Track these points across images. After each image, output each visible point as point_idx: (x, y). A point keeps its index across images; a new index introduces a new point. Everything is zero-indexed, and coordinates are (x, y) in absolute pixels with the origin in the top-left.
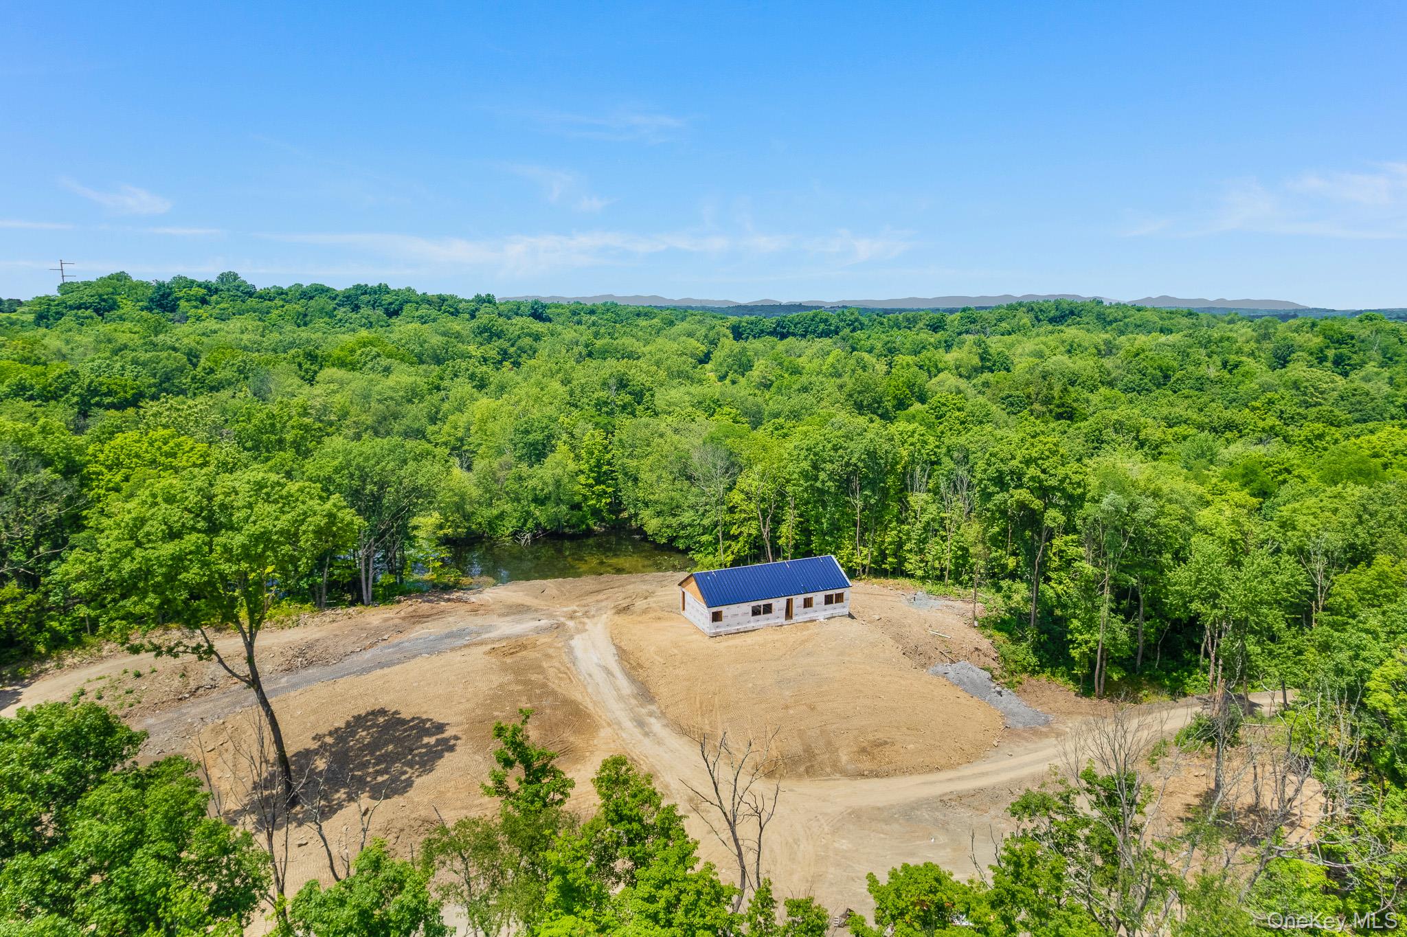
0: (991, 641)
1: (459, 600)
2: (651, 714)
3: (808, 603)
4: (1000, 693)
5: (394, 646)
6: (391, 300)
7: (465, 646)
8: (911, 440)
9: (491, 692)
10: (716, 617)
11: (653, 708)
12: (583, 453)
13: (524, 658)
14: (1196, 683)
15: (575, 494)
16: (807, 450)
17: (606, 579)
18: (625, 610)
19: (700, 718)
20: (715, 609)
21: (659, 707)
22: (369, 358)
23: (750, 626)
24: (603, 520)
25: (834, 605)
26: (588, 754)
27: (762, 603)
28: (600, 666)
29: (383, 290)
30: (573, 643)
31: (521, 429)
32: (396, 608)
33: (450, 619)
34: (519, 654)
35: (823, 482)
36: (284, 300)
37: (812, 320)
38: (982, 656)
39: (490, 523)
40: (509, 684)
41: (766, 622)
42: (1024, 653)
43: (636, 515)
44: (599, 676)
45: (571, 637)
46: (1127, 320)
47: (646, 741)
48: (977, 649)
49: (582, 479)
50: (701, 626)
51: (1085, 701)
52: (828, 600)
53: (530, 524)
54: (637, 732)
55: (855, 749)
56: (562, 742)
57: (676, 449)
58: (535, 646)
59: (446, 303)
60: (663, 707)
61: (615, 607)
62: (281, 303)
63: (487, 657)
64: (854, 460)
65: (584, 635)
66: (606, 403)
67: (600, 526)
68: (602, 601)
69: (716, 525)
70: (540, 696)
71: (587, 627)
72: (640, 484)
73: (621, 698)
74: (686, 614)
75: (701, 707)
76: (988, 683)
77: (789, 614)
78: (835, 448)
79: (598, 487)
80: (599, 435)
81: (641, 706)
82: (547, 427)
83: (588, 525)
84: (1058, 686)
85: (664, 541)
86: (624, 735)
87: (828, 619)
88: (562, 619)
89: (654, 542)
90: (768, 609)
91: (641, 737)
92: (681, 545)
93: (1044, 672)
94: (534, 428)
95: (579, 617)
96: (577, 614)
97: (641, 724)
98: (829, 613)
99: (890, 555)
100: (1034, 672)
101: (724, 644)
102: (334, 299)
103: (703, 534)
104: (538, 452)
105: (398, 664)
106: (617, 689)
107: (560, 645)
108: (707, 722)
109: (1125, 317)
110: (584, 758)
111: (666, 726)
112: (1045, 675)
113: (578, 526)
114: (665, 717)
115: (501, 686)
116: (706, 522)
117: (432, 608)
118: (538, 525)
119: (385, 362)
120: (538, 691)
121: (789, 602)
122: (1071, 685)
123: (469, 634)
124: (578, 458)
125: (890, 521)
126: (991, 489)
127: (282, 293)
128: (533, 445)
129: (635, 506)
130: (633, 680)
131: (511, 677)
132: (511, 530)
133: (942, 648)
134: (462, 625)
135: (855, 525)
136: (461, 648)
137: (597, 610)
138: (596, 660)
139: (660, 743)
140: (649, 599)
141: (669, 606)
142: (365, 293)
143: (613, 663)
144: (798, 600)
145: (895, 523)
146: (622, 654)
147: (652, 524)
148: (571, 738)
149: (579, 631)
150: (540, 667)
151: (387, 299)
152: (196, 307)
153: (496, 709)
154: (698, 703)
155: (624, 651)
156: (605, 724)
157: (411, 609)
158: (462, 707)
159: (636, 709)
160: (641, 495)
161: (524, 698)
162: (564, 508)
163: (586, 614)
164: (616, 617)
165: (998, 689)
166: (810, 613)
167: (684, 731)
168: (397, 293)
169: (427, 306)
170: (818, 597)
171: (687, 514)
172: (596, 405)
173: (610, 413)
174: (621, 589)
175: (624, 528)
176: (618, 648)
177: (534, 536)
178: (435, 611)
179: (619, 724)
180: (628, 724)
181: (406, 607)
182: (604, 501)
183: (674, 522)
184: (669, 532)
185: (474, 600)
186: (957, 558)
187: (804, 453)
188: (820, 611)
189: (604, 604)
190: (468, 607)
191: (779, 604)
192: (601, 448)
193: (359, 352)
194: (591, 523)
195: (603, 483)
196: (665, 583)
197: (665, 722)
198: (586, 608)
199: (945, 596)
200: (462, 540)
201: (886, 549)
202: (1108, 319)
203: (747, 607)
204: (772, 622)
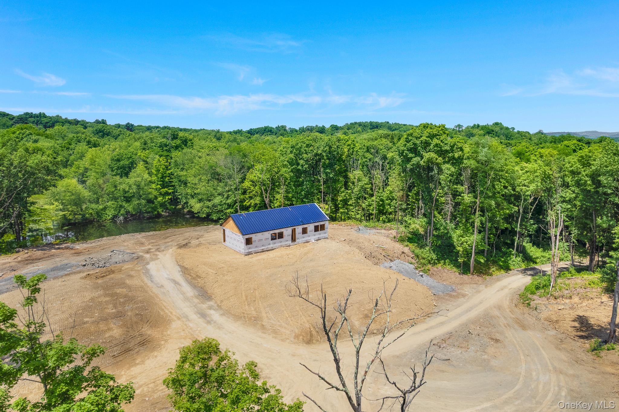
0: (408, 248)
1: (67, 248)
2: (210, 308)
3: (304, 231)
4: (422, 276)
5: (5, 280)
7: (66, 275)
8: (348, 143)
9: (84, 305)
10: (248, 242)
11: (211, 303)
12: (154, 171)
13: (112, 279)
14: (514, 263)
15: (150, 193)
16: (292, 147)
17: (171, 231)
18: (185, 245)
19: (247, 307)
20: (247, 237)
21: (216, 302)
22: (25, 135)
23: (270, 247)
24: (167, 209)
25: (320, 232)
26: (163, 342)
27: (277, 231)
28: (169, 279)
29: (42, 116)
30: (148, 267)
31: (115, 158)
32: (15, 255)
33: (57, 259)
34: (108, 277)
35: (302, 166)
37: (265, 131)
38: (406, 257)
39: (97, 213)
40: (99, 297)
41: (280, 244)
42: (427, 253)
43: (186, 203)
44: (169, 286)
45: (148, 263)
46: (400, 129)
47: (210, 327)
48: (403, 252)
49: (153, 186)
50: (238, 249)
51: (465, 277)
52: (316, 229)
53: (122, 211)
54: (201, 321)
55: (361, 316)
56: (141, 335)
57: (208, 163)
58: (120, 271)
59: (79, 123)
60: (219, 302)
61: (177, 245)
63: (83, 281)
64: (319, 152)
65: (157, 261)
66: (166, 145)
67: (165, 212)
68: (168, 242)
69: (235, 202)
70: (124, 303)
71: (159, 257)
72: (189, 185)
73: (186, 299)
74: (227, 243)
75: (246, 299)
76: (414, 271)
77: (293, 239)
78: (308, 146)
79: (163, 190)
80: (163, 160)
81: (202, 303)
82: (131, 157)
83: (158, 212)
84: (448, 270)
85: (204, 216)
86: (191, 325)
87: (317, 240)
88: (141, 254)
89: (198, 217)
90: (281, 236)
91: (205, 325)
92: (214, 217)
93: (439, 263)
94: (123, 158)
95: (153, 252)
96: (152, 250)
97: (203, 315)
98: (317, 237)
99: (341, 208)
100: (435, 264)
101: (255, 259)
102: (12, 119)
103: (227, 209)
104: (125, 171)
105: (6, 292)
106: (183, 293)
107: (139, 269)
108: (253, 309)
109: (399, 128)
110: (160, 346)
111: (222, 315)
112: (440, 265)
113: (153, 212)
114: (221, 309)
115: (92, 299)
116: (229, 201)
117: (44, 254)
118: (128, 212)
119: (34, 137)
120: (122, 300)
121: (294, 231)
122: (455, 269)
123: (70, 267)
124: (150, 174)
125: (341, 188)
126: (410, 155)
128: (123, 167)
129: (186, 198)
130: (194, 286)
131: (101, 292)
132: (111, 216)
133: (384, 253)
134: (66, 262)
135: (321, 192)
136: (62, 276)
137: (165, 247)
138: (166, 276)
139: (220, 327)
140: (200, 239)
141: (214, 242)
143: (179, 277)
144: (299, 229)
145: (343, 189)
146: (185, 271)
147: (196, 206)
148: (148, 331)
149: (152, 260)
150: (124, 283)
153: (87, 316)
154: (244, 297)
155: (186, 269)
156: (175, 319)
157: (26, 255)
158: (57, 318)
159: (199, 305)
160: (189, 191)
161: (111, 306)
162: (143, 202)
163: (158, 250)
164: (179, 250)
165: (421, 273)
166: (306, 237)
167: (237, 317)
168: (50, 118)
169: (68, 124)
170: (311, 227)
171: (217, 198)
172: (160, 146)
173: (169, 151)
174: (180, 236)
175: (180, 213)
176: (181, 267)
177: (125, 219)
178: (46, 255)
179: (186, 317)
180: (194, 317)
181: (23, 255)
182: (167, 197)
183: (210, 204)
184: (207, 210)
185: (78, 247)
186: (379, 206)
187: (290, 149)
188: (312, 236)
189: (170, 244)
190: (73, 251)
191: (287, 232)
192: (164, 167)
193: (18, 132)
194: (160, 210)
195: (166, 187)
196: (209, 230)
197: (221, 312)
198: (158, 247)
199: (374, 227)
200: (79, 223)
201: (339, 204)
202: (392, 129)
203: (267, 235)
204: (283, 244)
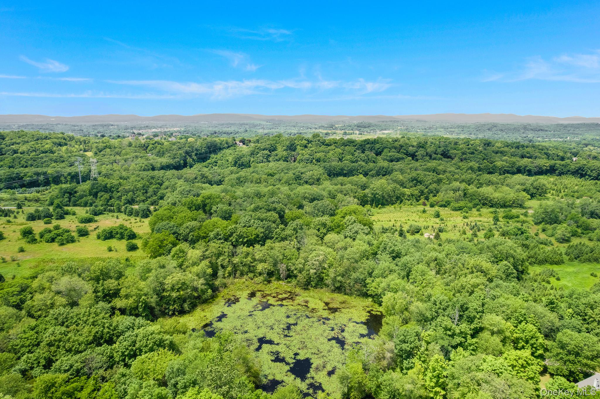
6: (378, 147)
36: (335, 146)
62: (334, 148)
127: (335, 143)
142: (368, 144)
151: (377, 146)
152: (302, 150)
